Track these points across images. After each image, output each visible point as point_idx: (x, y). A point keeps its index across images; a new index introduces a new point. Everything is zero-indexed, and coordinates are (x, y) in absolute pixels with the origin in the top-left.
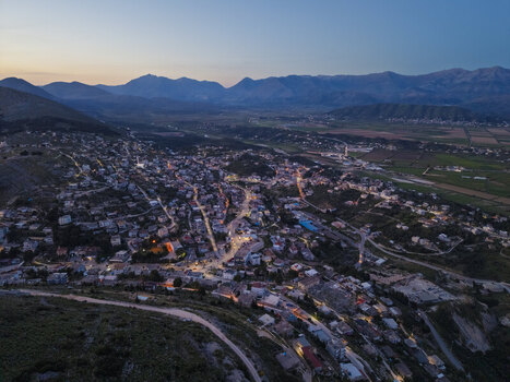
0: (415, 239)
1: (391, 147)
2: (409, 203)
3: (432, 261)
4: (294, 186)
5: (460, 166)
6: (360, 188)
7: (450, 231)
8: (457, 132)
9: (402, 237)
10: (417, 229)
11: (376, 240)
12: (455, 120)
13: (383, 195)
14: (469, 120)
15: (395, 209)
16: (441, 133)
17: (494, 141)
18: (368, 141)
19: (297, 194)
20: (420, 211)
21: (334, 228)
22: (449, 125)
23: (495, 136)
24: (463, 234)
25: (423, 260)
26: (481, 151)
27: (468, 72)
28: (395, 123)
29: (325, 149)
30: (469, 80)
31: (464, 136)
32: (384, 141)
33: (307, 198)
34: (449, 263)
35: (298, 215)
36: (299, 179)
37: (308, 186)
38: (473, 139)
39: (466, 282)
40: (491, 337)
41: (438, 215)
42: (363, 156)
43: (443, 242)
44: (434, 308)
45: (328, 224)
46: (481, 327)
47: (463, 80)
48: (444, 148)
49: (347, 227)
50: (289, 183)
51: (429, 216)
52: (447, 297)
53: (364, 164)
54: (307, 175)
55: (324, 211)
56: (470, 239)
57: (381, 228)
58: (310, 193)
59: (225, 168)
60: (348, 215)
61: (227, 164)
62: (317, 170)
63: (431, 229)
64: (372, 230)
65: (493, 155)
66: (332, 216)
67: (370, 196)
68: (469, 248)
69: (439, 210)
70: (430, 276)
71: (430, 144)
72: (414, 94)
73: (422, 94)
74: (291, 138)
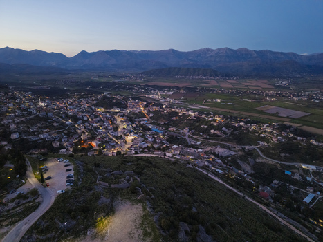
0: (212, 131)
1: (182, 91)
2: (204, 116)
3: (222, 140)
4: (141, 112)
5: (219, 99)
6: (177, 111)
7: (227, 126)
8: (212, 82)
9: (206, 131)
10: (212, 127)
11: (193, 134)
13: (190, 113)
14: (217, 76)
15: (198, 119)
16: (205, 83)
17: (231, 86)
18: (169, 88)
19: (145, 117)
20: (210, 119)
21: (170, 131)
22: (208, 79)
23: (231, 84)
24: (233, 127)
25: (218, 140)
26: (227, 91)
27: (213, 50)
28: (180, 78)
29: (147, 93)
30: (214, 54)
31: (217, 84)
32: (178, 88)
33: (150, 118)
34: (229, 140)
35: (150, 126)
36: (142, 109)
37: (149, 112)
38: (221, 85)
39: (238, 148)
40: (253, 168)
41: (219, 119)
42: (169, 96)
43: (224, 131)
44: (229, 158)
45: (167, 129)
46: (249, 164)
47: (211, 54)
48: (208, 90)
49: (177, 130)
50: (137, 111)
51: (215, 121)
52: (233, 153)
53: (172, 100)
54: (146, 106)
55: (163, 123)
56: (236, 129)
57: (193, 129)
58: (151, 115)
59: (94, 105)
60: (176, 124)
61: (95, 102)
62: (150, 103)
63: (218, 126)
64: (190, 130)
65: (232, 93)
66: (167, 126)
67: (184, 114)
68: (236, 133)
69: (219, 117)
70: (223, 146)
71: (202, 89)
72: (187, 62)
73: (191, 62)
74: (124, 88)
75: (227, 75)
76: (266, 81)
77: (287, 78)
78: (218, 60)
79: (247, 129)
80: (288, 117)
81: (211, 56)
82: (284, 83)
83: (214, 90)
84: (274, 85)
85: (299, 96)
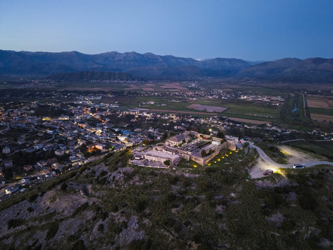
0: (176, 127)
2: (158, 116)
9: (171, 128)
10: (173, 124)
12: (127, 80)
13: (145, 114)
14: (133, 79)
16: (126, 87)
17: (152, 89)
18: (95, 93)
22: (126, 83)
26: (152, 94)
30: (122, 58)
31: (138, 88)
32: (104, 93)
36: (92, 114)
41: (174, 117)
43: (184, 126)
45: (133, 130)
53: (107, 105)
55: (125, 126)
57: (157, 127)
58: (108, 119)
60: (138, 125)
65: (159, 95)
71: (129, 92)
72: (95, 66)
73: (100, 66)
74: (40, 95)
75: (142, 79)
76: (178, 84)
77: (194, 81)
78: (127, 63)
79: (198, 123)
80: (214, 112)
81: (120, 60)
82: (193, 85)
83: (141, 94)
84: (187, 87)
85: (212, 95)
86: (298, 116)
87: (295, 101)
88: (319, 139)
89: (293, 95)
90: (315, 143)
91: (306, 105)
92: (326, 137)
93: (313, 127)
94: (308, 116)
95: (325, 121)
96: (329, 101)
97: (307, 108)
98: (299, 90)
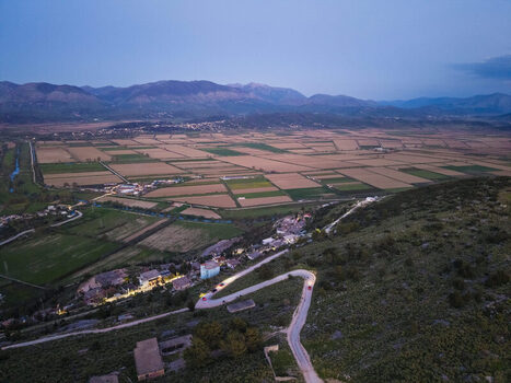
86: (21, 183)
87: (16, 156)
88: (59, 220)
89: (11, 145)
90: (53, 231)
91: (36, 161)
92: (70, 213)
93: (48, 200)
94: (40, 179)
95: (66, 184)
96: (71, 149)
97: (37, 165)
98: (22, 136)
